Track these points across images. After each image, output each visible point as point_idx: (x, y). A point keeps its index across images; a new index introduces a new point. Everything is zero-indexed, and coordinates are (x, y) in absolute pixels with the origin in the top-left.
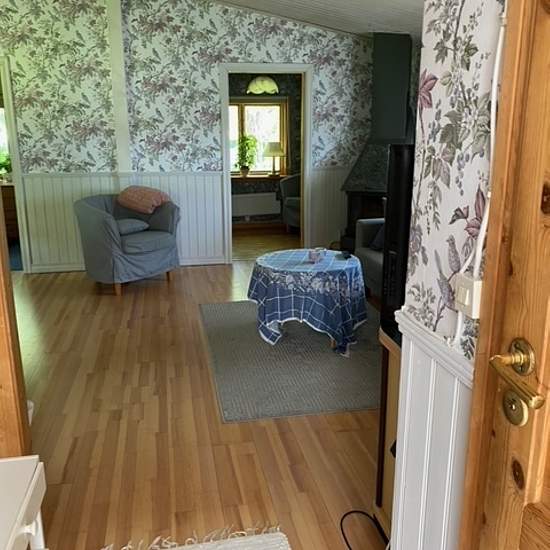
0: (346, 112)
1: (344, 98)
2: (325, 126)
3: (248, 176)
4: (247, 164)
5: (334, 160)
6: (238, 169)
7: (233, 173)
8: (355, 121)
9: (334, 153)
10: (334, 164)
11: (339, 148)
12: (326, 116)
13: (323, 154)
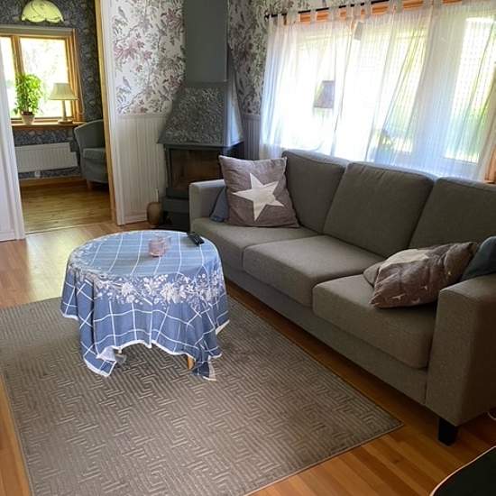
0: (154, 48)
1: (150, 30)
2: (129, 64)
3: (33, 124)
4: (30, 110)
5: (144, 106)
6: (18, 116)
7: (13, 121)
8: (164, 59)
9: (143, 97)
10: (143, 110)
11: (148, 91)
12: (130, 52)
13: (129, 98)
